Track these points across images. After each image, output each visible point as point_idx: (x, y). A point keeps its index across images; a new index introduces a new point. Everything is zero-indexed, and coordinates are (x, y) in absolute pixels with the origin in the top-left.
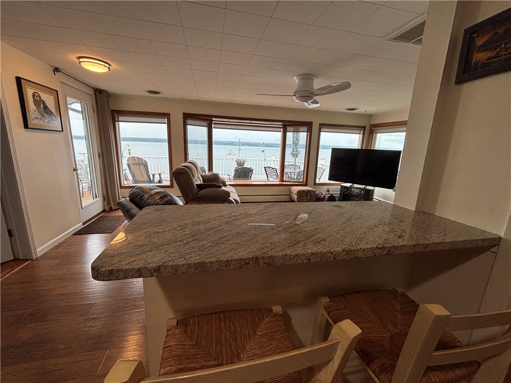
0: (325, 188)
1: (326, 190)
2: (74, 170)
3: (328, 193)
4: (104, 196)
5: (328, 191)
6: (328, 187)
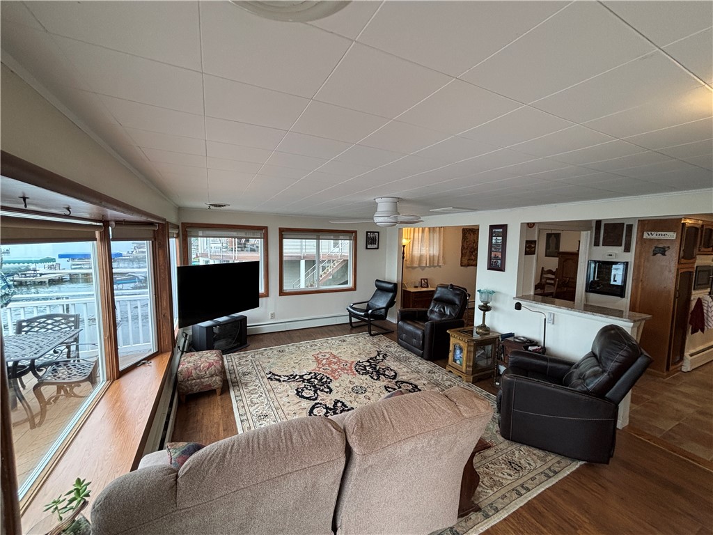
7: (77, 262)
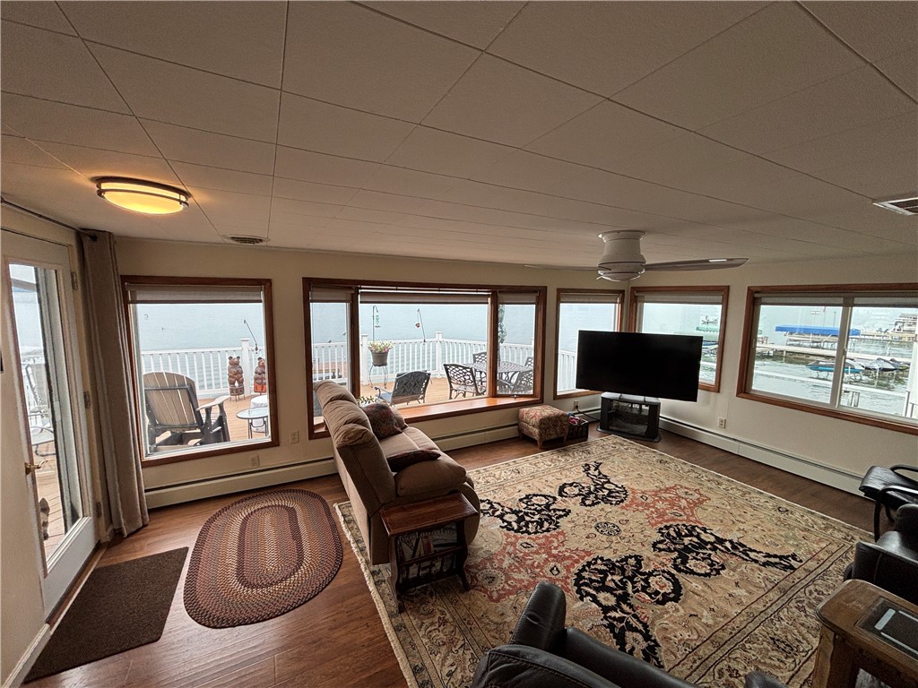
0: (571, 402)
1: (573, 407)
2: (28, 471)
3: (576, 411)
4: (97, 507)
5: (577, 407)
6: (576, 400)
7: (794, 337)
